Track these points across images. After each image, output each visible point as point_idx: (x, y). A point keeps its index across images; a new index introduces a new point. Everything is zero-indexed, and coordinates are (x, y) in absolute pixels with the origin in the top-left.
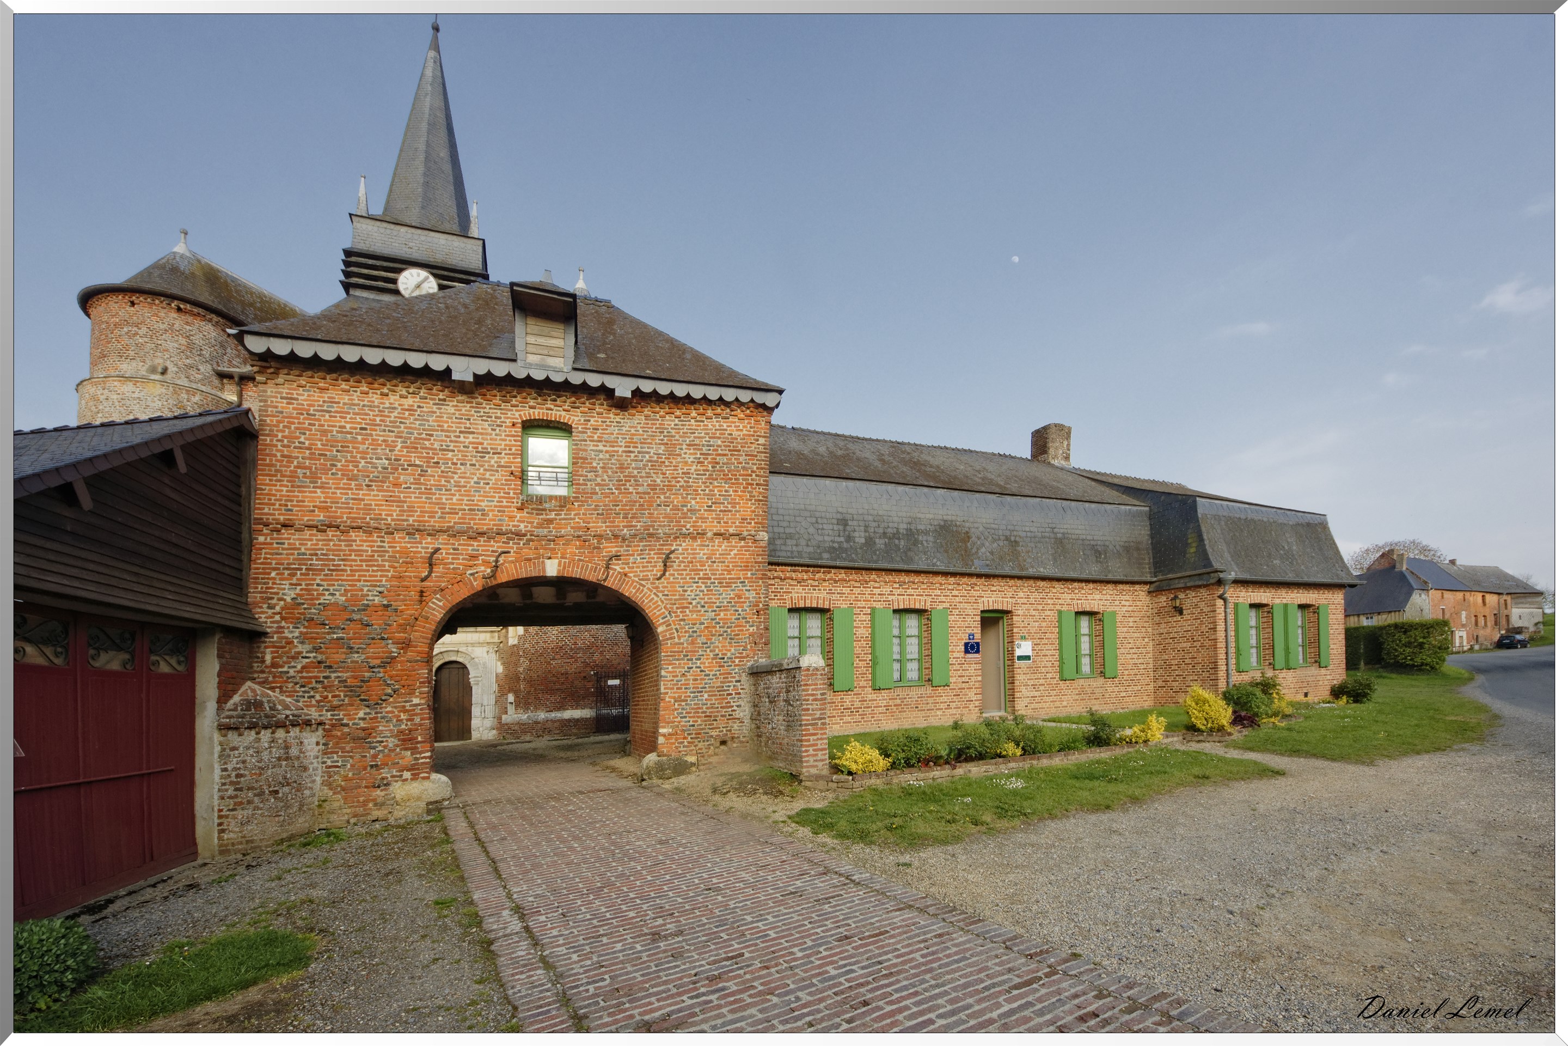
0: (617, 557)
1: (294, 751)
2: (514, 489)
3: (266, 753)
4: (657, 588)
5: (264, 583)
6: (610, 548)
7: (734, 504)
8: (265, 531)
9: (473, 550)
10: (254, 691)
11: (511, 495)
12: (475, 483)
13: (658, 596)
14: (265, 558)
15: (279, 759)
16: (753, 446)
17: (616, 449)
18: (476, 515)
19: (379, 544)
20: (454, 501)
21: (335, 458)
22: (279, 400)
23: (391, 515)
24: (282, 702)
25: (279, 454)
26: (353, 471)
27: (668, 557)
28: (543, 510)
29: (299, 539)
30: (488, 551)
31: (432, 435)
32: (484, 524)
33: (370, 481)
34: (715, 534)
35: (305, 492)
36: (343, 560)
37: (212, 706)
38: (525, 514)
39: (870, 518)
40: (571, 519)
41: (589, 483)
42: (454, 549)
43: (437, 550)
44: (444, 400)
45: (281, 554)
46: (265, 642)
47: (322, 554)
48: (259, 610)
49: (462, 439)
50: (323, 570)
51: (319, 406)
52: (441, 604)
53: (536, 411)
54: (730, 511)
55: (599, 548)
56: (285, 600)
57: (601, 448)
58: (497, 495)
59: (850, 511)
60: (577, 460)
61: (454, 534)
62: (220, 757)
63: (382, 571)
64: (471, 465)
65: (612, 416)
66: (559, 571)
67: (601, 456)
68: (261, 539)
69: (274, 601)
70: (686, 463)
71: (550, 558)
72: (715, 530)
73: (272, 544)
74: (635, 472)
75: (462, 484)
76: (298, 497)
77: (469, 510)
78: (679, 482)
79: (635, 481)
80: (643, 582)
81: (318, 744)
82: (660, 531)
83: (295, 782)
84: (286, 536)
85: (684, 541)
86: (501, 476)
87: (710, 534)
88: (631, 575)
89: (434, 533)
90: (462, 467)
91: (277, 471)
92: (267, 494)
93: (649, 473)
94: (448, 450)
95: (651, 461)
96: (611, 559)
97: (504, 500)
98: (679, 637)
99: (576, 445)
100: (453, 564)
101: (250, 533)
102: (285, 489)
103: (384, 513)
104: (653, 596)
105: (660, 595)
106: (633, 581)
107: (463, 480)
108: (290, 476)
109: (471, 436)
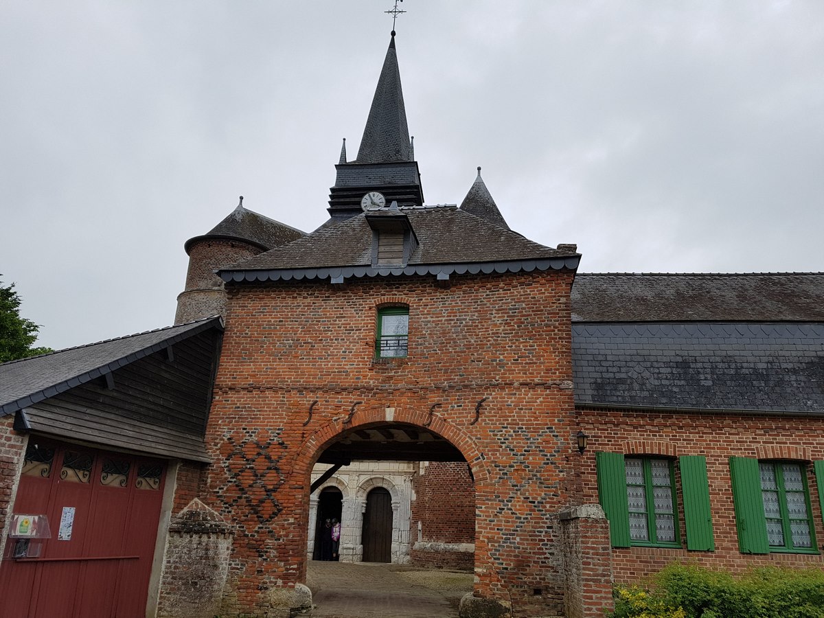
0: (439, 405)
1: (211, 553)
2: (367, 355)
3: (194, 552)
4: (471, 432)
5: (214, 428)
6: (434, 398)
7: (538, 357)
8: (220, 393)
9: (338, 402)
10: (197, 504)
11: (366, 359)
12: (343, 352)
13: (471, 439)
14: (217, 411)
15: (201, 557)
16: (555, 305)
17: (440, 319)
18: (343, 375)
19: (281, 399)
20: (329, 366)
21: (263, 342)
22: (238, 308)
23: (290, 379)
24: (212, 515)
25: (233, 342)
26: (272, 349)
27: (480, 405)
28: (386, 369)
29: (237, 398)
30: (347, 402)
31: (319, 321)
32: (347, 382)
33: (281, 355)
34: (521, 384)
35: (244, 365)
36: (259, 411)
37: (169, 514)
38: (374, 373)
39: (718, 359)
40: (405, 375)
41: (419, 347)
42: (326, 401)
43: (316, 402)
44: (329, 297)
45: (226, 408)
46: (209, 470)
47: (249, 407)
48: (209, 447)
49: (337, 322)
50: (247, 418)
51: (258, 309)
52: (314, 443)
53: (386, 297)
54: (536, 363)
55: (425, 398)
56: (224, 440)
57: (429, 319)
58: (356, 360)
59: (691, 353)
60: (412, 330)
61: (326, 390)
62: (167, 552)
63: (281, 418)
64: (341, 340)
65: (438, 294)
66: (395, 417)
67: (429, 325)
68: (217, 398)
69: (217, 441)
70: (495, 325)
71: (389, 407)
72: (521, 380)
73: (222, 401)
74: (454, 335)
75: (335, 353)
76: (240, 369)
77: (338, 372)
78: (489, 341)
79: (454, 342)
80: (459, 427)
81: (228, 549)
82: (473, 383)
83: (209, 577)
84: (230, 395)
85: (494, 391)
86: (360, 346)
87: (516, 384)
88: (450, 420)
89: (314, 390)
90: (336, 342)
91: (232, 353)
92: (224, 369)
93: (465, 336)
94: (329, 331)
95: (467, 326)
96: (434, 407)
97: (361, 364)
98: (491, 479)
99: (412, 318)
100: (324, 412)
101: (212, 395)
102: (234, 364)
103: (286, 377)
104: (467, 439)
105: (474, 438)
106: (451, 426)
107: (335, 351)
108: (237, 356)
109: (343, 319)
